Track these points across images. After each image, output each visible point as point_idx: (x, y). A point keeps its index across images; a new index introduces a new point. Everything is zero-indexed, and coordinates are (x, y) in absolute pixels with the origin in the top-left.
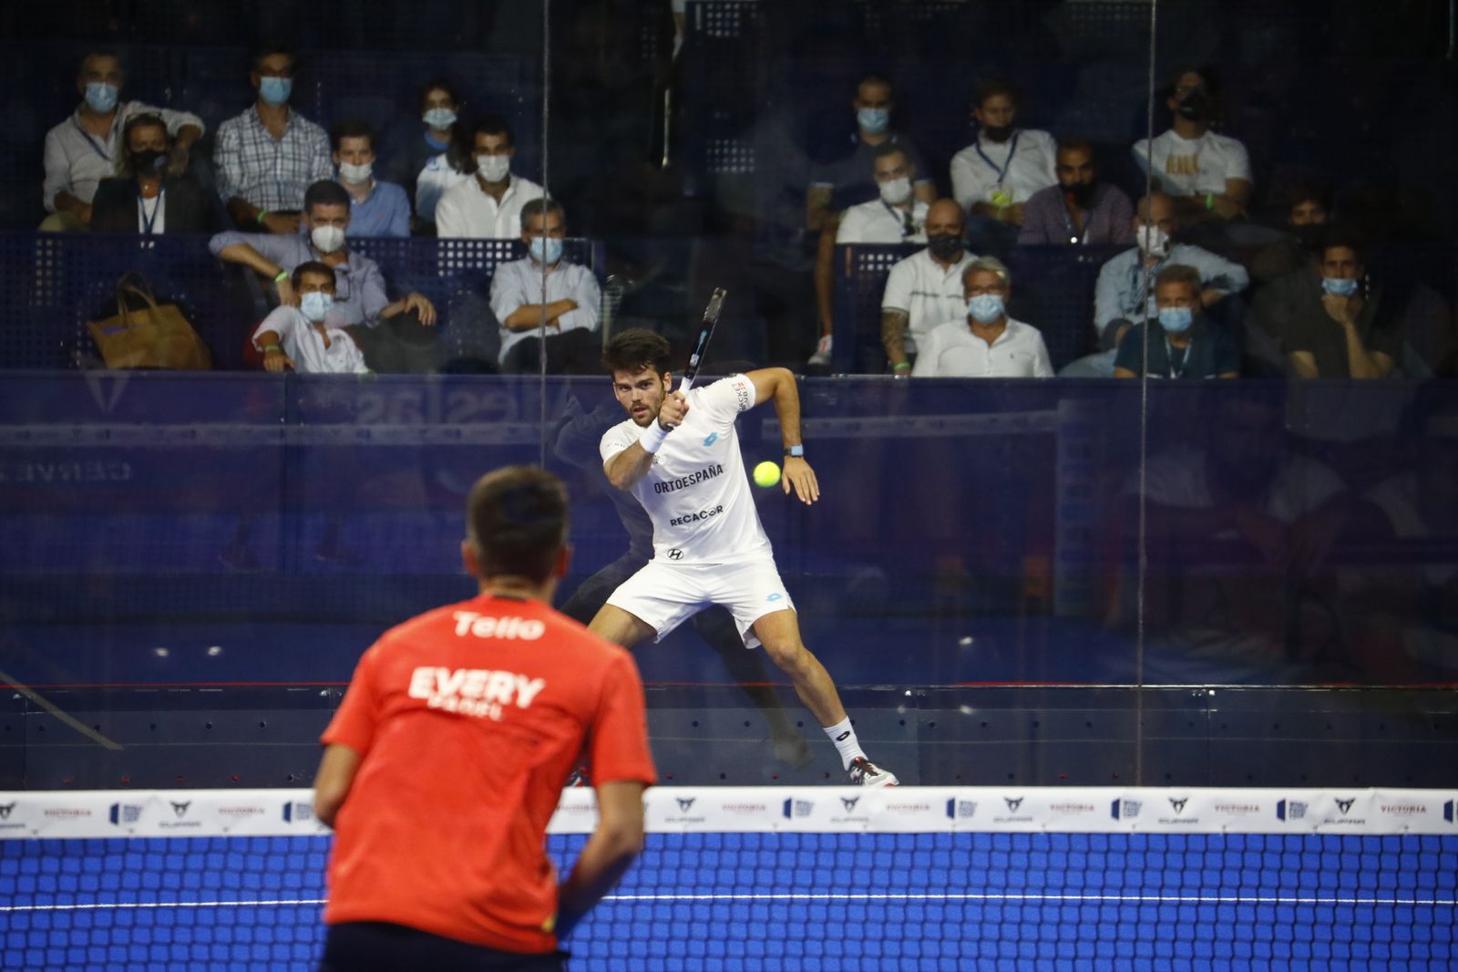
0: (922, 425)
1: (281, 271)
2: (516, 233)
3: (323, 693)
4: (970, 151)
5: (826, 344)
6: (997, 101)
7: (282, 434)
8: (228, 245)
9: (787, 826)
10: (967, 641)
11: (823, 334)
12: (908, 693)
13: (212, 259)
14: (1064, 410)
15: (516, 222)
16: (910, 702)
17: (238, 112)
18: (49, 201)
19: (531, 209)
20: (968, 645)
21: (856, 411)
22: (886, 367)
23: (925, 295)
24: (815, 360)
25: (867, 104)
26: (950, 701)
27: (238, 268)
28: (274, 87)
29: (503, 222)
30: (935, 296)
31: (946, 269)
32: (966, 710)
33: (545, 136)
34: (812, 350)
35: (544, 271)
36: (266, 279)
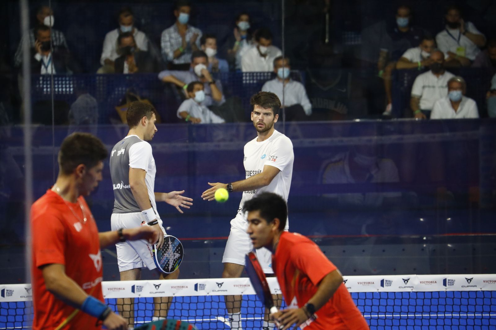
0: (426, 137)
1: (185, 84)
2: (272, 69)
3: (206, 242)
4: (444, 33)
5: (389, 108)
6: (453, 12)
7: (187, 147)
8: (165, 76)
9: (382, 290)
10: (449, 219)
11: (388, 103)
12: (425, 238)
13: (160, 81)
14: (481, 131)
15: (272, 65)
16: (425, 242)
17: (169, 26)
18: (102, 63)
19: (277, 60)
20: (449, 220)
21: (401, 132)
22: (412, 115)
23: (429, 87)
24: (386, 113)
25: (400, 16)
26: (444, 241)
27: (169, 84)
28: (183, 17)
29: (267, 65)
30: (434, 87)
31: (438, 77)
32: (449, 245)
33: (283, 33)
34: (384, 110)
35: (283, 83)
36: (180, 88)
